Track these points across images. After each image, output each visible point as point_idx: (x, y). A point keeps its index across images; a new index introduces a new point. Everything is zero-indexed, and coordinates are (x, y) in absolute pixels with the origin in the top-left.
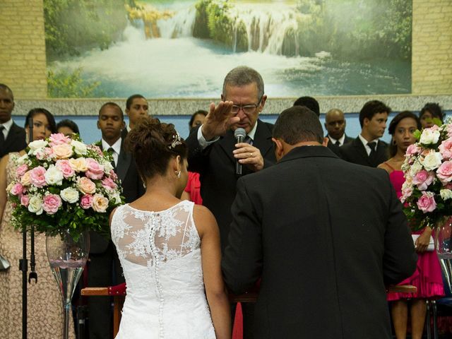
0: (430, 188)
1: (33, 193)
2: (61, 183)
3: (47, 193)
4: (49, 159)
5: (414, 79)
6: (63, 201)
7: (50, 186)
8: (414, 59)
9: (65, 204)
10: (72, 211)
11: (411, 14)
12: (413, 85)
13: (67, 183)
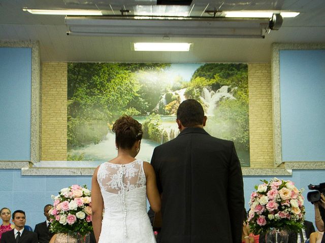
0: (263, 214)
1: (62, 214)
2: (76, 209)
3: (69, 214)
4: (71, 197)
5: (251, 160)
6: (77, 218)
7: (71, 210)
8: (251, 151)
9: (78, 219)
10: (81, 223)
11: (249, 130)
12: (251, 163)
13: (79, 209)
